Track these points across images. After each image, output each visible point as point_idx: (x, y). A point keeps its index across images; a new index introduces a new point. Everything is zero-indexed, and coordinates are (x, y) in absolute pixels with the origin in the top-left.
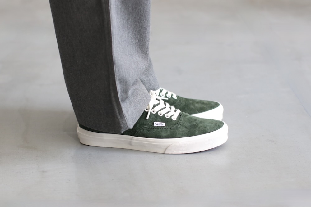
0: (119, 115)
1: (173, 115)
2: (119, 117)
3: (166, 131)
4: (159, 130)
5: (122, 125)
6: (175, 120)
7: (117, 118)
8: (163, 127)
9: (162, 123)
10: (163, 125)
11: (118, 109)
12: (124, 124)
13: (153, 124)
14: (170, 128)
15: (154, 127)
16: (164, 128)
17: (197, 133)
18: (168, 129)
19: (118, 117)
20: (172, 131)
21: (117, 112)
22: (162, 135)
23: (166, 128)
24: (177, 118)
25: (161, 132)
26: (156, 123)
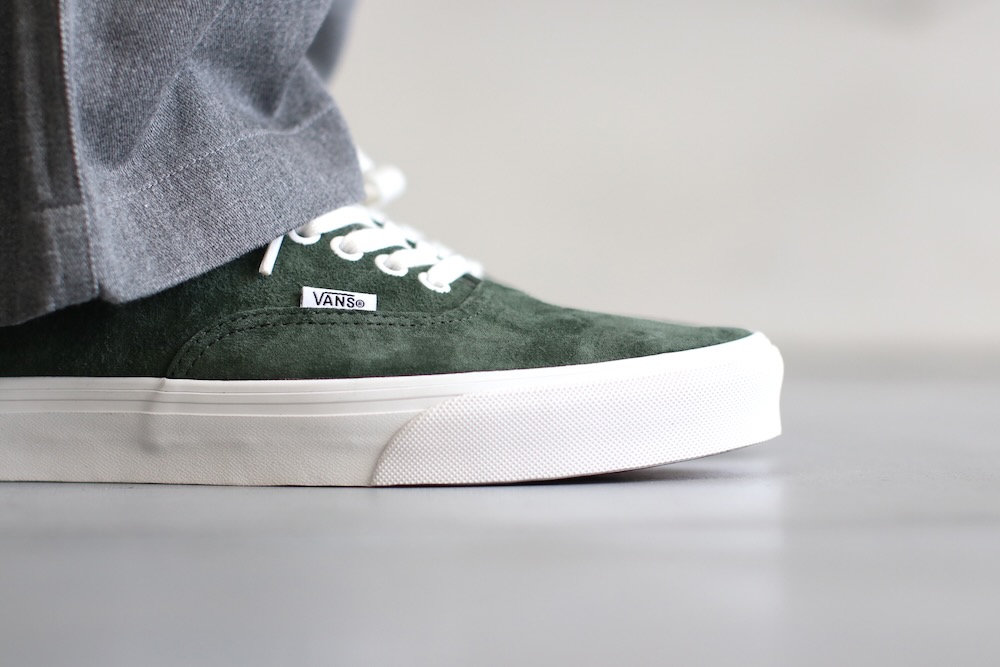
0: (45, 179)
1: (426, 269)
2: (44, 192)
3: (385, 337)
4: (339, 331)
5: (57, 253)
6: (440, 290)
7: (32, 197)
8: (366, 313)
9: (358, 296)
10: (361, 303)
11: (47, 135)
12: (69, 244)
13: (299, 297)
14: (408, 322)
15: (306, 311)
16: (372, 319)
17: (586, 349)
18: (398, 329)
19: (40, 190)
20: (423, 334)
21: (38, 153)
22: (353, 356)
23: (383, 320)
24: (453, 286)
25: (348, 342)
26: (319, 291)
